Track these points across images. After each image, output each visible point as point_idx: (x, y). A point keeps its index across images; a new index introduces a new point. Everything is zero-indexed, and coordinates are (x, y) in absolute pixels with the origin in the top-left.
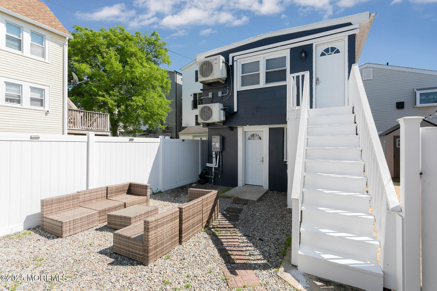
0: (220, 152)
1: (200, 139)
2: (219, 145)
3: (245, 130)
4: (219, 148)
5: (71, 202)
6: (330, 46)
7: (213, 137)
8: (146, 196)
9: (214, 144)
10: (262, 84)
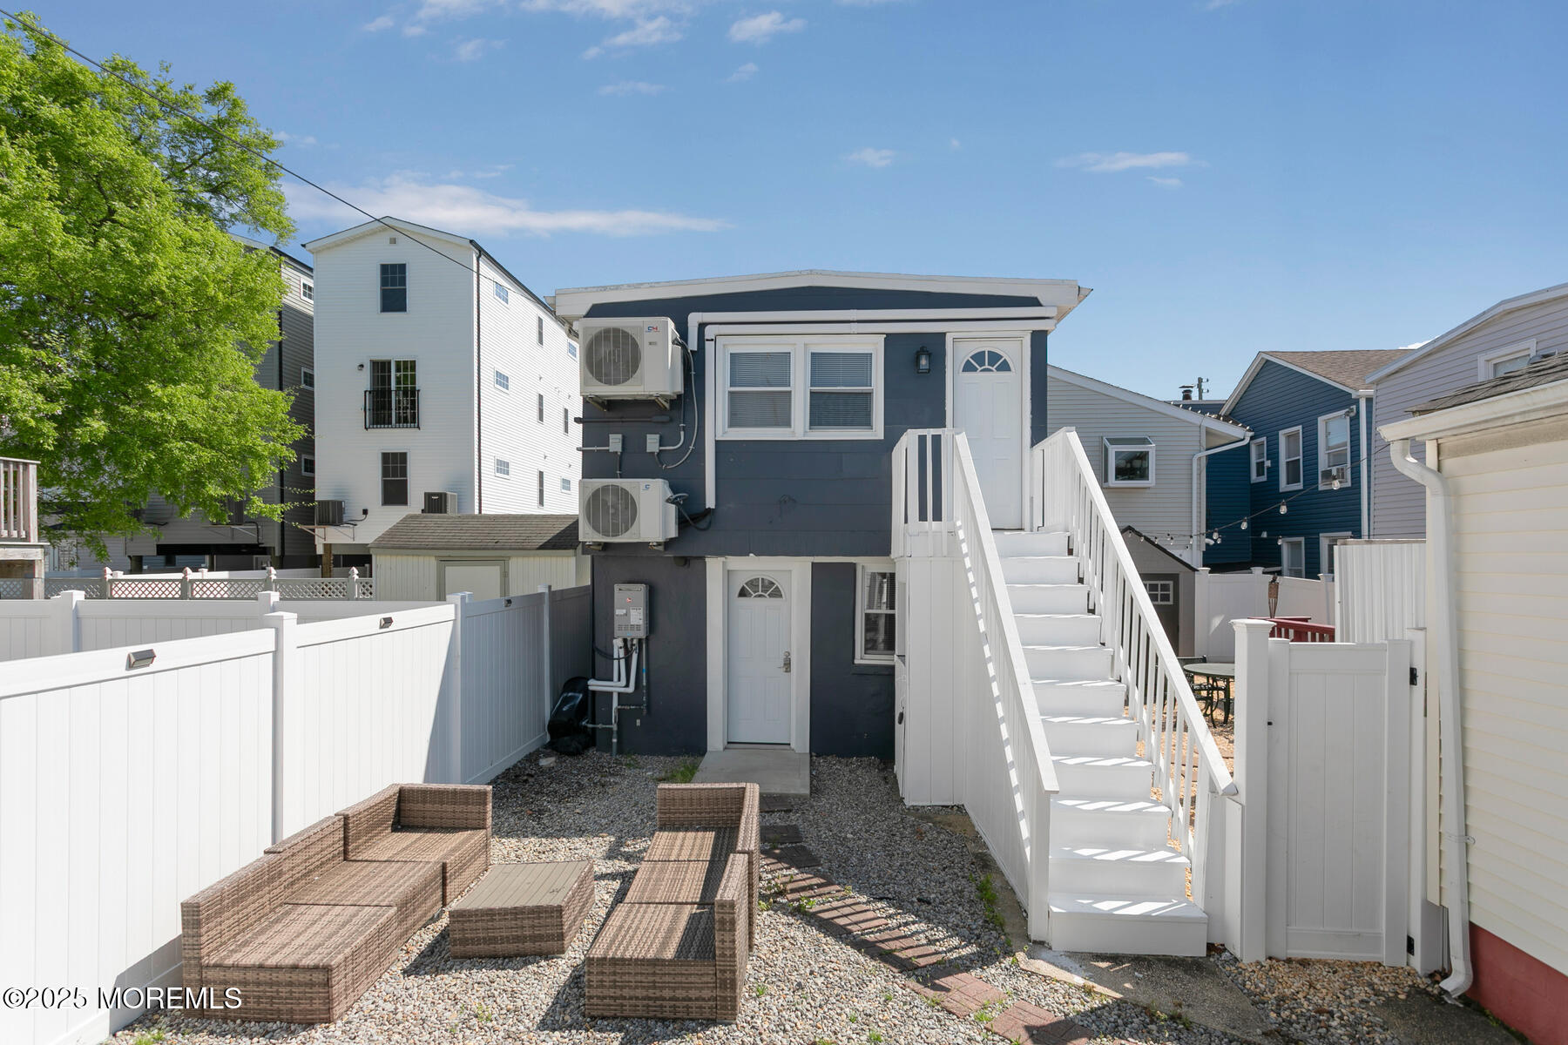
0: (640, 641)
1: (547, 591)
2: (642, 617)
3: (731, 567)
4: (642, 628)
5: (265, 895)
6: (986, 347)
7: (616, 587)
8: (485, 828)
9: (624, 611)
10: (799, 428)
